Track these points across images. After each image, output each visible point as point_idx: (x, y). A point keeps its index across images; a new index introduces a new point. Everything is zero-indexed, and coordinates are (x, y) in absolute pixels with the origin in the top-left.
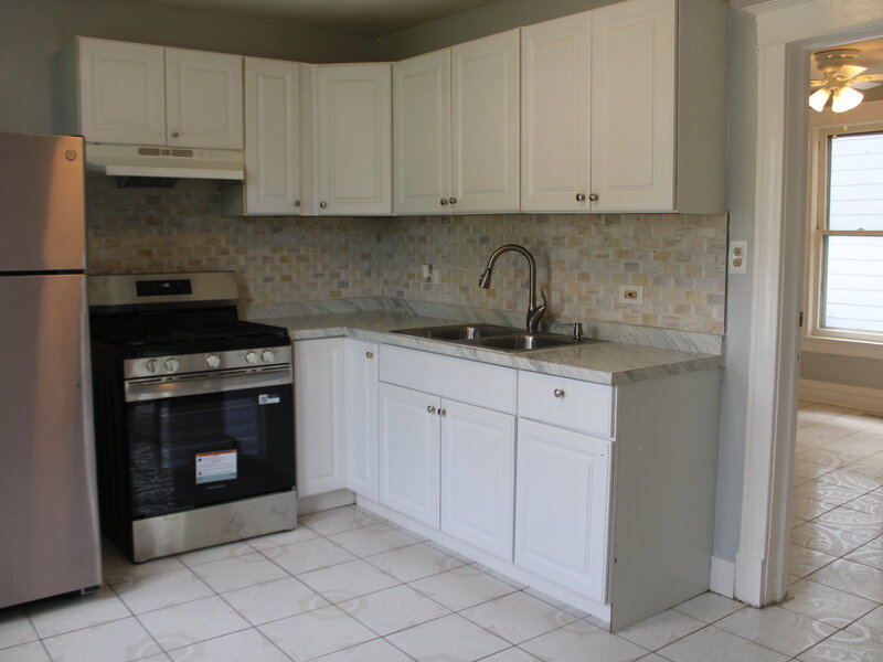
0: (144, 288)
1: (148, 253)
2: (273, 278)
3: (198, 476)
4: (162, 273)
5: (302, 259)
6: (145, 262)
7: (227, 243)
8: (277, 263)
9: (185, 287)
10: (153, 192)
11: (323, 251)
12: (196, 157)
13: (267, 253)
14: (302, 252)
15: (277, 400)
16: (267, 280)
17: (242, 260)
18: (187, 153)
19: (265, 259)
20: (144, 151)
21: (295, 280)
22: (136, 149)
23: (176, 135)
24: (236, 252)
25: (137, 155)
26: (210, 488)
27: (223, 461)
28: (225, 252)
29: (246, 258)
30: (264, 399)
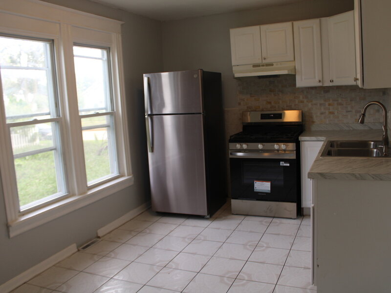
0: (263, 116)
1: (270, 103)
2: (325, 113)
3: (255, 188)
4: (275, 110)
5: (341, 104)
6: (269, 106)
7: (303, 98)
8: (327, 106)
9: (280, 116)
10: (272, 79)
11: (351, 100)
12: (275, 66)
13: (322, 102)
14: (340, 101)
15: (288, 165)
16: (322, 114)
17: (310, 105)
18: (271, 65)
19: (321, 104)
20: (254, 66)
21: (336, 113)
22: (252, 65)
23: (265, 59)
24: (307, 102)
25: (252, 68)
26: (259, 194)
27: (265, 185)
28: (302, 102)
29: (312, 104)
30: (282, 164)
